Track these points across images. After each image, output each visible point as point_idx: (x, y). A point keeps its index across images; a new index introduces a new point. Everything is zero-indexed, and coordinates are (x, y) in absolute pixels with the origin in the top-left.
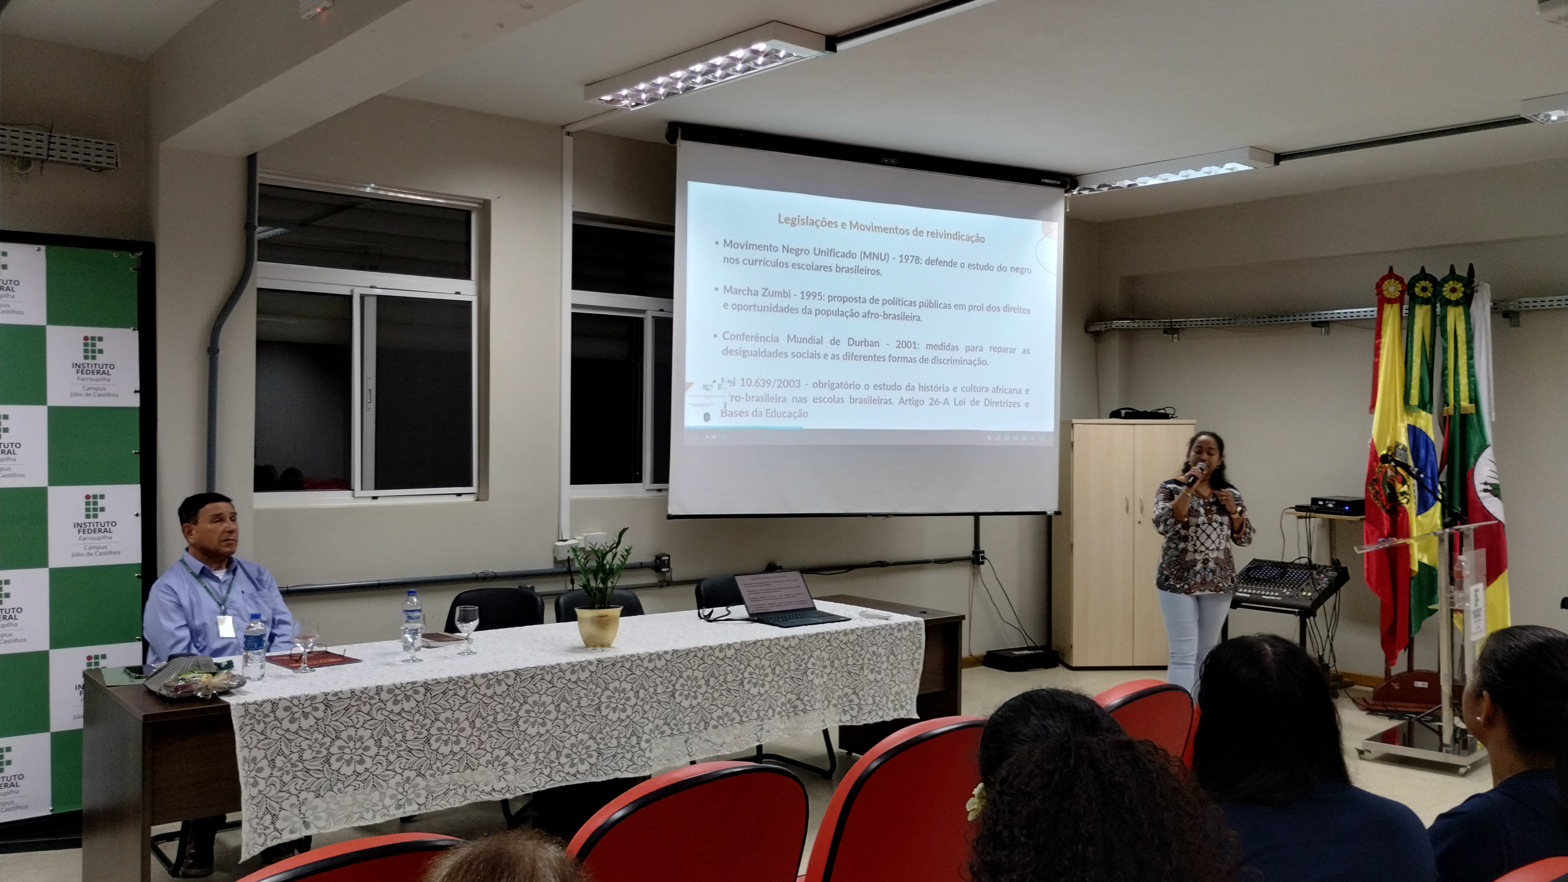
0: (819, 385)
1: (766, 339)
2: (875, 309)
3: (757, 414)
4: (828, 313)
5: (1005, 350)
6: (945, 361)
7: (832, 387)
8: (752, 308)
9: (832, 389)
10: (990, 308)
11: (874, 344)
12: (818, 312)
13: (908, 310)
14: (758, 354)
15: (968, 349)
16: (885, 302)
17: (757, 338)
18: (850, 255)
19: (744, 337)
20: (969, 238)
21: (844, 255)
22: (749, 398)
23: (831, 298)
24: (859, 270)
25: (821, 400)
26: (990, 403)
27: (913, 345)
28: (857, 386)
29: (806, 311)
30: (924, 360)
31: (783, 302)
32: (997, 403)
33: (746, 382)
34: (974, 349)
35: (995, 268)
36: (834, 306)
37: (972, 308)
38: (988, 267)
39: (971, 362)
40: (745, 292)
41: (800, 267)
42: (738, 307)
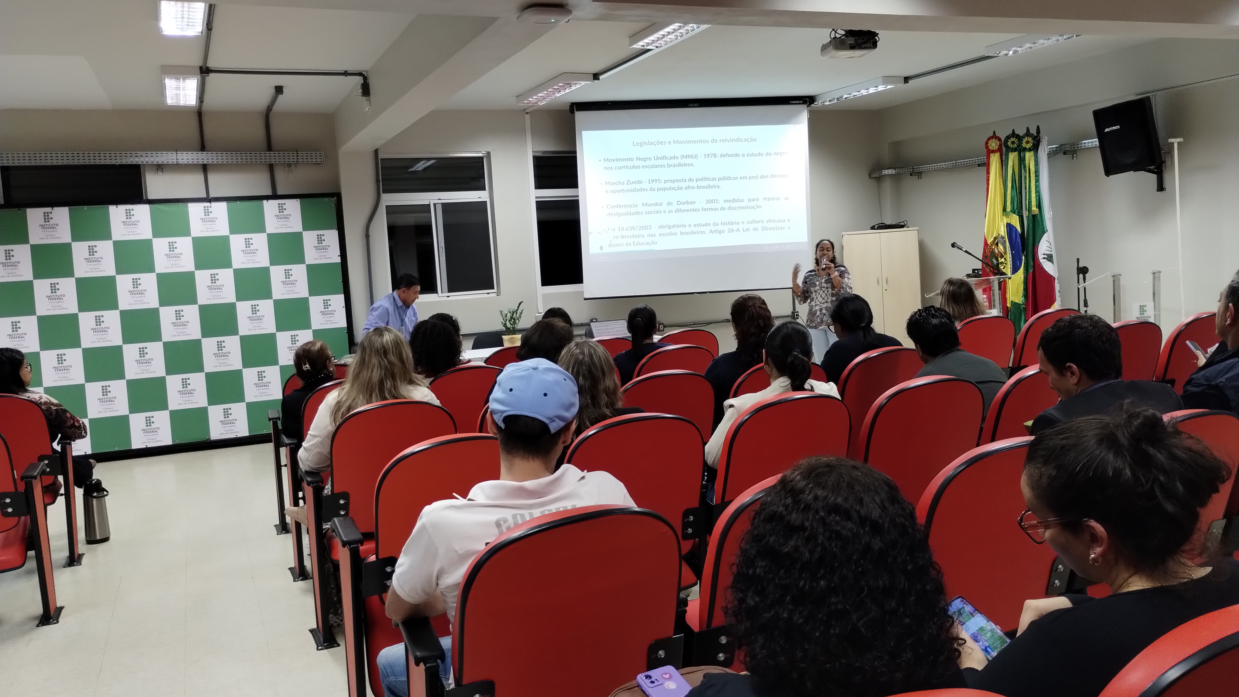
0: (661, 227)
1: (630, 206)
2: (691, 184)
3: (627, 244)
4: (664, 189)
5: (773, 199)
6: (736, 208)
7: (669, 227)
8: (622, 191)
9: (670, 228)
10: (762, 177)
11: (692, 203)
12: (659, 189)
13: (711, 183)
14: (627, 214)
15: (749, 200)
16: (697, 180)
17: (625, 206)
18: (675, 158)
19: (618, 206)
20: (746, 140)
21: (671, 158)
22: (623, 237)
23: (666, 182)
24: (680, 165)
25: (664, 235)
26: (764, 229)
27: (716, 201)
28: (684, 226)
29: (652, 189)
30: (723, 209)
31: (638, 186)
32: (770, 229)
33: (621, 229)
34: (754, 200)
35: (764, 155)
36: (668, 185)
37: (751, 178)
38: (760, 154)
39: (752, 208)
40: (618, 184)
41: (647, 167)
42: (613, 192)
